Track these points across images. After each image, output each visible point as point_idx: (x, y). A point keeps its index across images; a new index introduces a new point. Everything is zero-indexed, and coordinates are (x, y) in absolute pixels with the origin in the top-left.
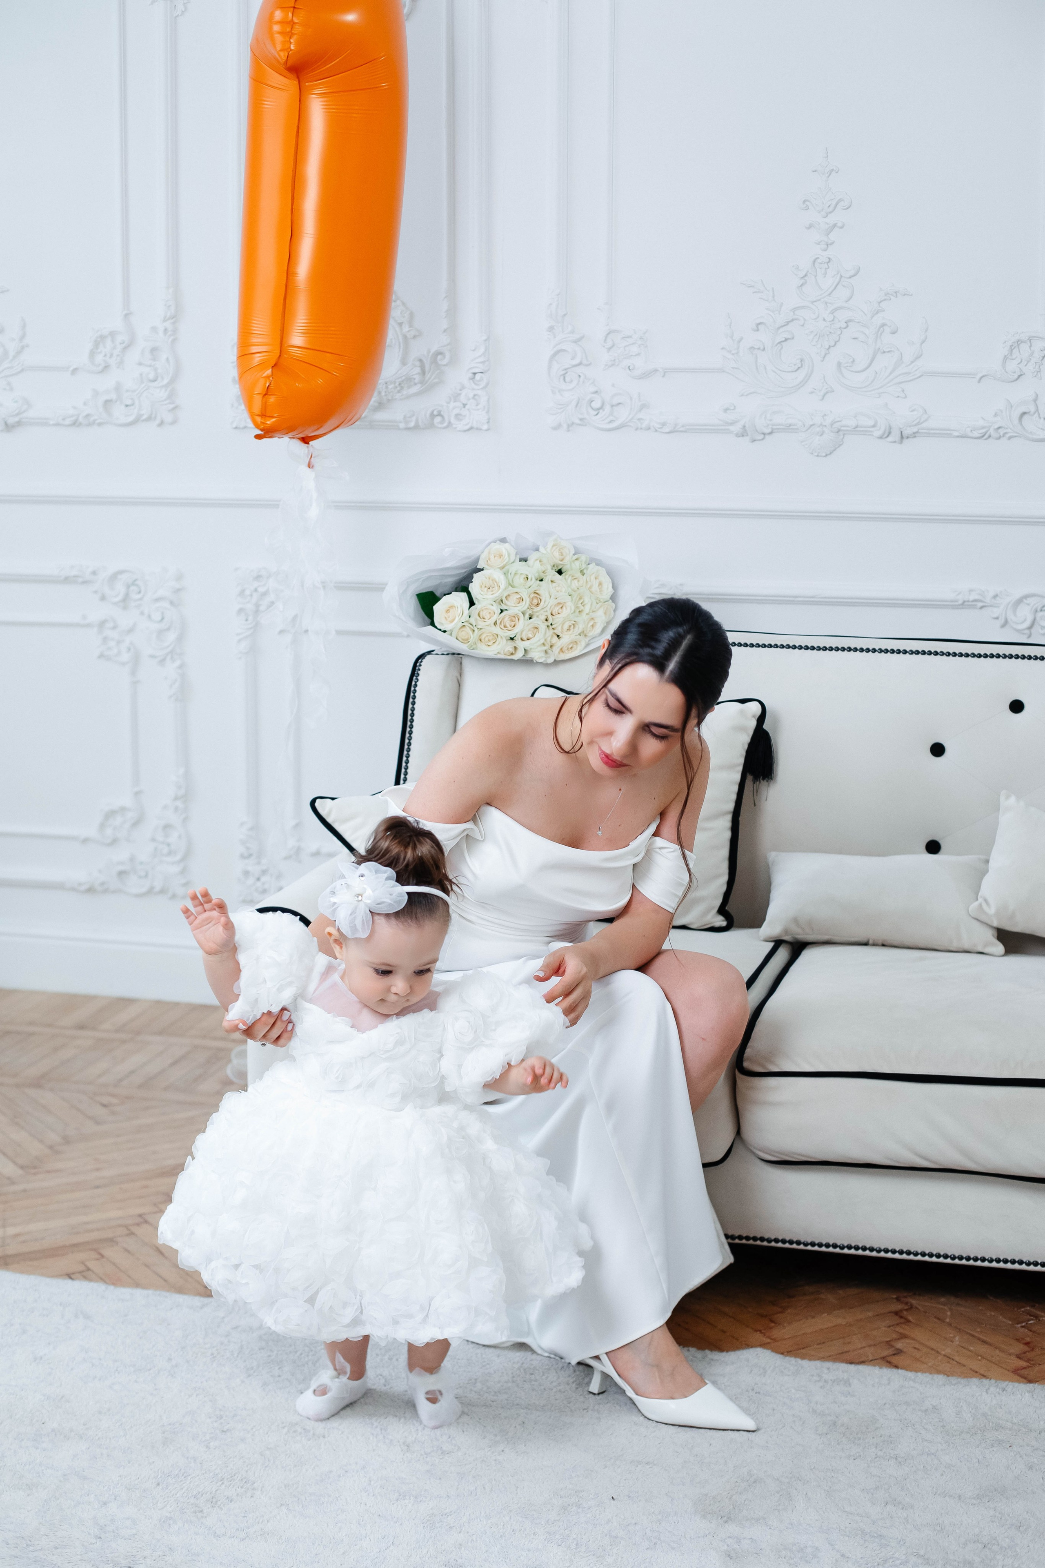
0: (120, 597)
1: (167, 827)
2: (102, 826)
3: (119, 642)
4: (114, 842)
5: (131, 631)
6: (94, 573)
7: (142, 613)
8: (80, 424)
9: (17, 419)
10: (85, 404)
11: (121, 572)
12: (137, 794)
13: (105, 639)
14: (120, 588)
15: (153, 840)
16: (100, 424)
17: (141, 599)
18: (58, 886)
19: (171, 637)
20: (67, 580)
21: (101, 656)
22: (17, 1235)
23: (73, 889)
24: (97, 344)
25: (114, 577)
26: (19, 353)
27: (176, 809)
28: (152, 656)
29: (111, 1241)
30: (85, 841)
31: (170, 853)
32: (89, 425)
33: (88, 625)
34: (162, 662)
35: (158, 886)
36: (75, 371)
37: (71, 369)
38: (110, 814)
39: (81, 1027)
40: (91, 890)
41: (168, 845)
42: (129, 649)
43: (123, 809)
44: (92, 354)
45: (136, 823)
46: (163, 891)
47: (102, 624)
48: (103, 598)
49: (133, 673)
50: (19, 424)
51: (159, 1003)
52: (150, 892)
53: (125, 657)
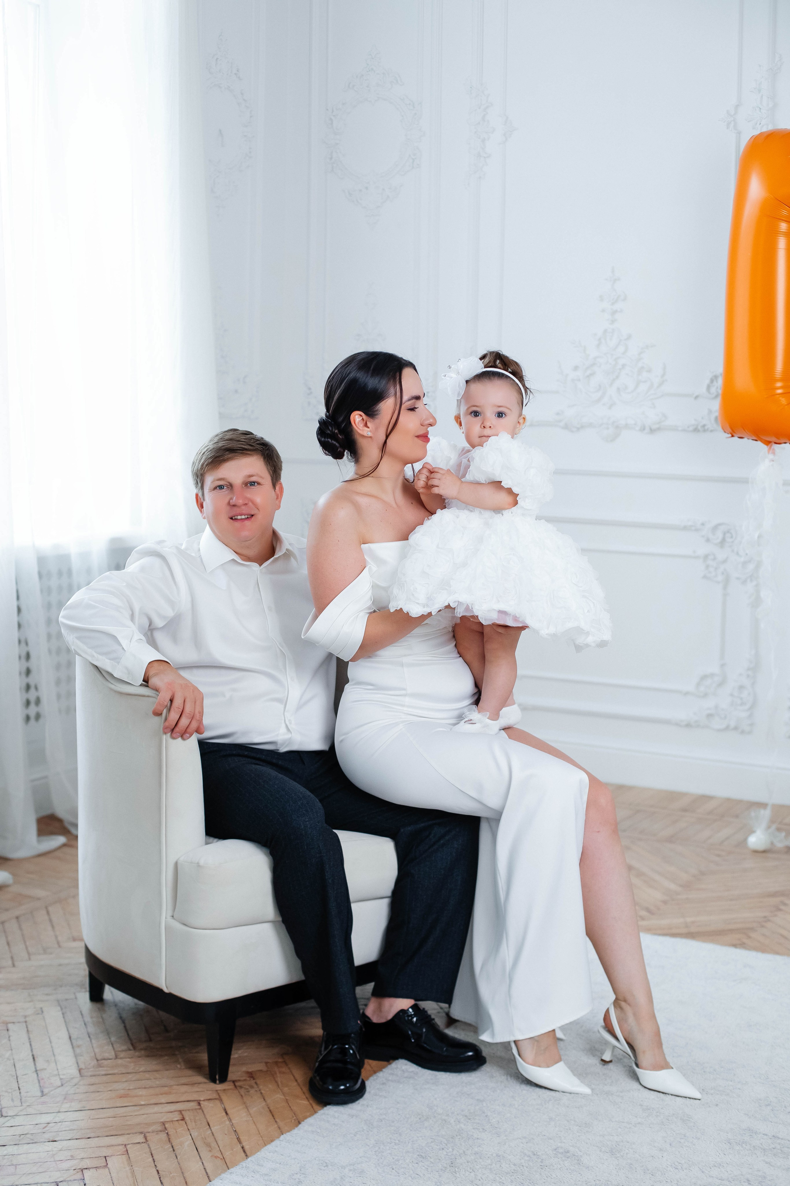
0: (719, 540)
1: (741, 688)
2: (698, 685)
3: (716, 569)
4: (705, 695)
5: (725, 561)
6: (703, 524)
7: (733, 551)
8: (699, 431)
9: (657, 426)
10: (702, 418)
11: (720, 525)
12: (723, 666)
13: (707, 567)
14: (719, 535)
15: (732, 695)
16: (711, 431)
17: (733, 542)
18: (667, 722)
19: (751, 567)
20: (685, 528)
21: (705, 577)
22: (693, 922)
23: (677, 724)
24: (712, 381)
25: (715, 528)
26: (661, 384)
27: (748, 676)
28: (738, 579)
29: (752, 929)
30: (687, 694)
31: (743, 704)
32: (705, 431)
33: (697, 557)
34: (744, 582)
35: (733, 724)
36: (696, 397)
37: (694, 396)
38: (704, 677)
39: (685, 810)
40: (688, 725)
41: (741, 699)
42: (723, 573)
43: (712, 675)
44: (709, 387)
45: (721, 684)
46: (736, 728)
47: (706, 557)
48: (708, 540)
49: (725, 587)
50: (659, 429)
51: (728, 800)
52: (727, 728)
53: (720, 578)
